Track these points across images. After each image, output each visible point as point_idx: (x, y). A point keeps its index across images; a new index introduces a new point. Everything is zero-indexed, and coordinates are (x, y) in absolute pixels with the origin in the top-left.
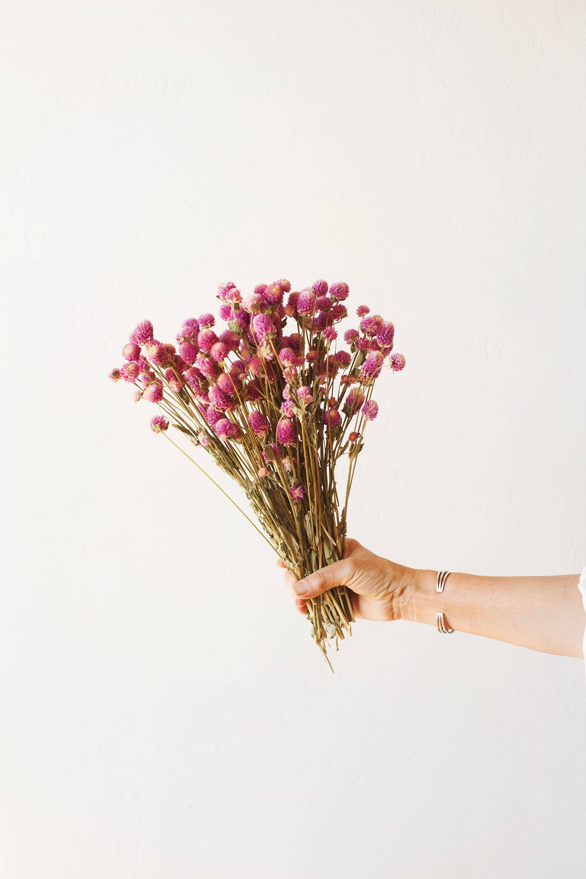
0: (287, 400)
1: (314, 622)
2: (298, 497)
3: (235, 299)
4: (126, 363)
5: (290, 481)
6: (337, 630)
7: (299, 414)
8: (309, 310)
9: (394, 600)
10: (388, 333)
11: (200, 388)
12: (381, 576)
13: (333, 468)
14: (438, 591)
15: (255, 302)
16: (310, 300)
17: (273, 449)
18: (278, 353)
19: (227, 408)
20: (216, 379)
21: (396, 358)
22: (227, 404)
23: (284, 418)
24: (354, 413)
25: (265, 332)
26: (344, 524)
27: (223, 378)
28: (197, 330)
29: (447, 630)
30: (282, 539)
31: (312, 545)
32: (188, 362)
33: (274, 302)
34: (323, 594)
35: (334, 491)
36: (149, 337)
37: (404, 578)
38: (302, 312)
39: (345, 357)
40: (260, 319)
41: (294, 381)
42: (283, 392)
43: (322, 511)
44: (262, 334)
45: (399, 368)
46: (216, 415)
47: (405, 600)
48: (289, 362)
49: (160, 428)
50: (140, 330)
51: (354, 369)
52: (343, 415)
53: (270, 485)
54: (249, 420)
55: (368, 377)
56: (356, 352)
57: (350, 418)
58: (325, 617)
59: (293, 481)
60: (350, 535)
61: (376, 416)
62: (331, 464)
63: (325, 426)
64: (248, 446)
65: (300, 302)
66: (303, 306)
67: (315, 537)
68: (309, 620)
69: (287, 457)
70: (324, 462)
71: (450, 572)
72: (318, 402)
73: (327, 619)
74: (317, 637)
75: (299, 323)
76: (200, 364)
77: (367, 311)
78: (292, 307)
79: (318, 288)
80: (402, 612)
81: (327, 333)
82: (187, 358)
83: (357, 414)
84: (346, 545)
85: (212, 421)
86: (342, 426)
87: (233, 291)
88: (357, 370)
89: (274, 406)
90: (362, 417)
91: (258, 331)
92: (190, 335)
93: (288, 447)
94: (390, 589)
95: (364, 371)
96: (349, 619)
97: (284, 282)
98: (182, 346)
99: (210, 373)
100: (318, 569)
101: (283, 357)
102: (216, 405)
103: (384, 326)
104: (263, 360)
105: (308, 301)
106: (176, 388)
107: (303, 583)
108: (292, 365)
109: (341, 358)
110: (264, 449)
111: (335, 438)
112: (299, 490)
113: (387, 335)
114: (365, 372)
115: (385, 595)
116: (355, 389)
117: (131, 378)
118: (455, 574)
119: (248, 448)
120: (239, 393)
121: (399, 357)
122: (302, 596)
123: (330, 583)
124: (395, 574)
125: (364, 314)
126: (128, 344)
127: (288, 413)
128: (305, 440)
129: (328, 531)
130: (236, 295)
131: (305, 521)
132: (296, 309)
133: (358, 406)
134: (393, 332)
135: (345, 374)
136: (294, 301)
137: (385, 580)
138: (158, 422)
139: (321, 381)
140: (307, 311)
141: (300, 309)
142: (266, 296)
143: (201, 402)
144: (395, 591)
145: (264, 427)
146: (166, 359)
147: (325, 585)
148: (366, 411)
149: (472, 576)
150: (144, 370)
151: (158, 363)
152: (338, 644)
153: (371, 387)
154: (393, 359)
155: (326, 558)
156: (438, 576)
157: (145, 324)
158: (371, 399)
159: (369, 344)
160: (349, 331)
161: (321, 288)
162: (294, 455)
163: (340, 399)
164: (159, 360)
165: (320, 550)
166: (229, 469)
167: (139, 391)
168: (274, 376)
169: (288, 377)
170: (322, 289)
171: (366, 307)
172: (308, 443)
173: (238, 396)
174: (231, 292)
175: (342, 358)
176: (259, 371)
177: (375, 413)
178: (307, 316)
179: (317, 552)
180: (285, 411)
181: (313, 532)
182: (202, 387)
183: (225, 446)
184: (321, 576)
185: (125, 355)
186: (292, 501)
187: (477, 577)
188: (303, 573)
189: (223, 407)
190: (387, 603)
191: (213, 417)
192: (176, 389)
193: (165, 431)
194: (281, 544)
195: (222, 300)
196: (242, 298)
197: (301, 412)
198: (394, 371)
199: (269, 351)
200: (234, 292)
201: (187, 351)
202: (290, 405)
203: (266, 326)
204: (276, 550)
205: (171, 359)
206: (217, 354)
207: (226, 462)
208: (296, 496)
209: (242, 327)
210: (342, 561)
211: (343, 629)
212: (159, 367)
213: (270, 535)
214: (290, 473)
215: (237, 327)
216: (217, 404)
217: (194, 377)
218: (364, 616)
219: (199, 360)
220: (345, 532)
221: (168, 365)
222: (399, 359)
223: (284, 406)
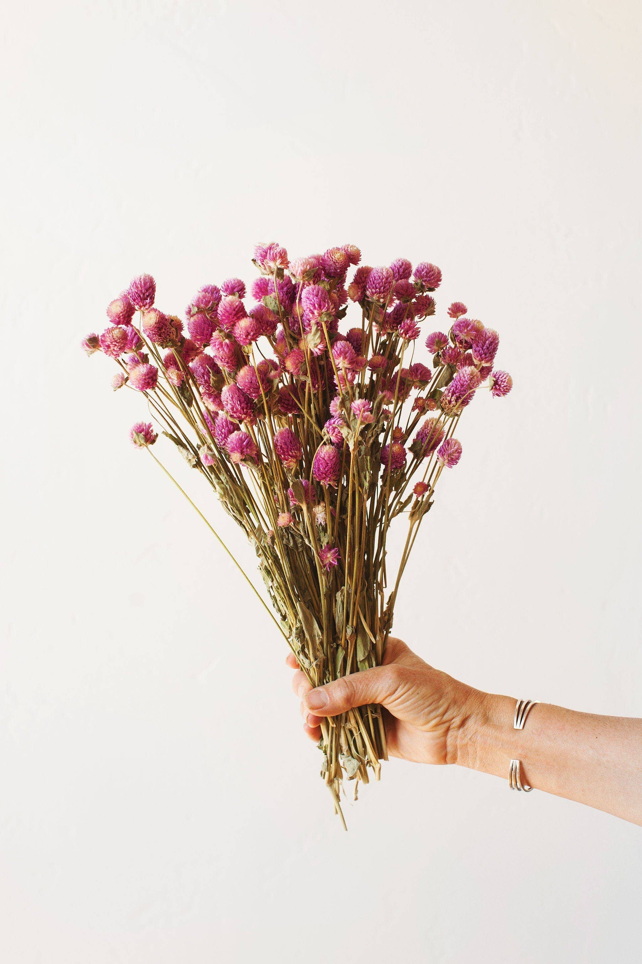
0: (335, 417)
1: (328, 752)
2: (331, 564)
3: (279, 261)
4: (110, 327)
5: (322, 540)
6: (360, 769)
7: (349, 439)
8: (383, 293)
9: (450, 733)
10: (489, 345)
11: (211, 385)
12: (436, 696)
13: (385, 529)
14: (515, 727)
15: (308, 268)
16: (387, 279)
17: (304, 487)
18: (332, 346)
19: (246, 417)
20: (236, 374)
21: (500, 377)
22: (247, 412)
23: (327, 443)
24: (425, 454)
25: (318, 310)
26: (389, 614)
27: (245, 372)
28: (219, 299)
29: (523, 785)
30: (300, 621)
31: (341, 638)
32: (199, 343)
33: (334, 272)
34: (347, 713)
35: (381, 564)
36: (149, 299)
37: (468, 703)
38: (373, 294)
39: (424, 372)
40: (313, 291)
41: (349, 389)
42: (331, 405)
43: (362, 591)
44: (313, 313)
45: (502, 392)
46: (229, 428)
47: (466, 735)
48: (346, 362)
49: (144, 440)
50: (137, 287)
51: (435, 390)
52: (410, 456)
53: (291, 541)
54: (274, 441)
55: (454, 403)
56: (440, 367)
57: (419, 461)
58: (345, 748)
59: (325, 540)
60: (395, 633)
61: (457, 463)
62: (383, 525)
63: (383, 467)
64: (268, 479)
65: (371, 279)
66: (376, 286)
67: (346, 626)
68: (319, 749)
69: (322, 504)
70: (374, 520)
71: (536, 702)
72: (378, 428)
73: (347, 751)
74: (330, 776)
75: (366, 311)
76: (217, 346)
77: (464, 311)
78: (358, 286)
79: (398, 269)
80: (459, 753)
81: (406, 327)
82: (198, 337)
83: (430, 457)
84: (389, 646)
85: (222, 436)
86: (405, 471)
87: (277, 249)
88: (439, 392)
89: (314, 425)
90: (437, 462)
91: (308, 308)
92: (207, 305)
93: (327, 488)
94: (446, 717)
95: (449, 392)
96: (380, 754)
97: (352, 248)
98: (192, 319)
99: (227, 363)
100: (344, 674)
101: (339, 352)
102: (230, 410)
103: (486, 334)
104: (307, 352)
105: (383, 279)
106: (176, 379)
107: (320, 692)
108: (348, 366)
109: (417, 372)
110: (291, 484)
111: (393, 488)
112: (334, 553)
113: (488, 348)
114: (450, 394)
115: (437, 725)
116: (432, 420)
117: (114, 349)
118: (543, 705)
119: (267, 483)
120: (266, 398)
121: (505, 376)
122: (316, 711)
123: (360, 697)
124: (457, 696)
125: (458, 314)
126: (117, 300)
127: (334, 435)
128: (353, 481)
129: (366, 621)
130: (281, 255)
131: (336, 600)
132: (364, 289)
133: (434, 444)
134: (497, 344)
135: (420, 396)
136: (363, 279)
137: (441, 702)
138: (143, 430)
139: (385, 399)
140: (380, 293)
141: (370, 290)
142: (325, 264)
143: (209, 408)
144: (453, 720)
145: (295, 453)
146: (168, 335)
147: (352, 699)
148: (444, 453)
149: (568, 711)
150: (133, 347)
151: (155, 338)
152: (358, 791)
153: (456, 418)
154: (495, 377)
155: (358, 660)
156: (517, 706)
157: (145, 280)
158: (453, 437)
159: (460, 357)
160: (435, 334)
161: (401, 270)
162: (333, 503)
163: (409, 431)
164: (157, 334)
165: (351, 646)
166: (237, 505)
167: (123, 374)
168: (320, 382)
169: (341, 382)
170: (403, 272)
171: (463, 305)
172: (357, 485)
173: (264, 401)
174: (275, 251)
175: (419, 372)
176: (299, 370)
177: (457, 457)
178: (378, 301)
179: (346, 649)
180: (330, 431)
181: (344, 618)
182: (213, 384)
183: (235, 476)
184: (349, 685)
185: (110, 314)
186: (321, 568)
187: (574, 713)
188: (322, 677)
189: (240, 415)
190: (440, 738)
191: (223, 430)
192: (176, 381)
193: (150, 446)
194: (297, 629)
195: (260, 266)
196: (288, 263)
197: (354, 435)
198: (494, 395)
199: (319, 341)
200: (279, 251)
201: (200, 327)
202: (339, 423)
203: (320, 302)
204: (287, 639)
205: (174, 336)
206: (243, 334)
207: (234, 496)
208: (328, 561)
209: (283, 304)
210: (380, 668)
211: (369, 769)
212: (156, 345)
213: (281, 615)
214: (323, 528)
215: (276, 303)
216: (232, 409)
217: (204, 368)
218: (402, 753)
219: (215, 340)
220: (390, 626)
221: (170, 344)
222: (503, 378)
223: (330, 425)
